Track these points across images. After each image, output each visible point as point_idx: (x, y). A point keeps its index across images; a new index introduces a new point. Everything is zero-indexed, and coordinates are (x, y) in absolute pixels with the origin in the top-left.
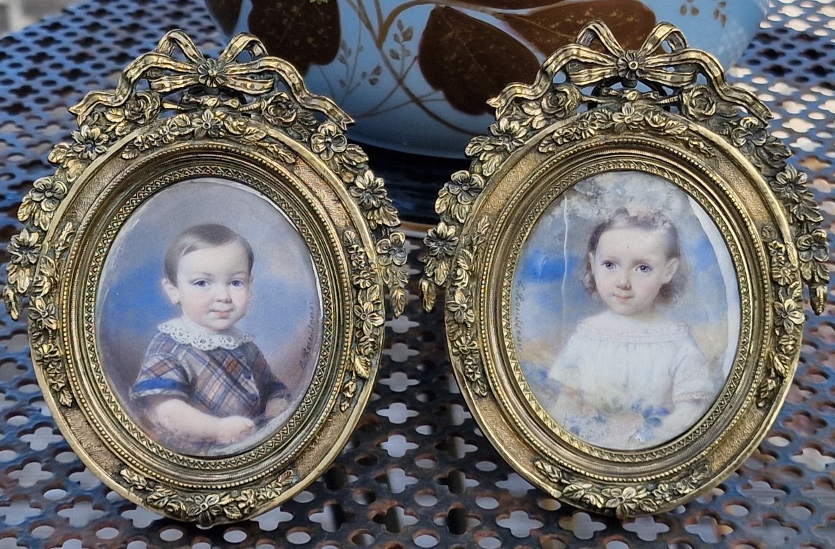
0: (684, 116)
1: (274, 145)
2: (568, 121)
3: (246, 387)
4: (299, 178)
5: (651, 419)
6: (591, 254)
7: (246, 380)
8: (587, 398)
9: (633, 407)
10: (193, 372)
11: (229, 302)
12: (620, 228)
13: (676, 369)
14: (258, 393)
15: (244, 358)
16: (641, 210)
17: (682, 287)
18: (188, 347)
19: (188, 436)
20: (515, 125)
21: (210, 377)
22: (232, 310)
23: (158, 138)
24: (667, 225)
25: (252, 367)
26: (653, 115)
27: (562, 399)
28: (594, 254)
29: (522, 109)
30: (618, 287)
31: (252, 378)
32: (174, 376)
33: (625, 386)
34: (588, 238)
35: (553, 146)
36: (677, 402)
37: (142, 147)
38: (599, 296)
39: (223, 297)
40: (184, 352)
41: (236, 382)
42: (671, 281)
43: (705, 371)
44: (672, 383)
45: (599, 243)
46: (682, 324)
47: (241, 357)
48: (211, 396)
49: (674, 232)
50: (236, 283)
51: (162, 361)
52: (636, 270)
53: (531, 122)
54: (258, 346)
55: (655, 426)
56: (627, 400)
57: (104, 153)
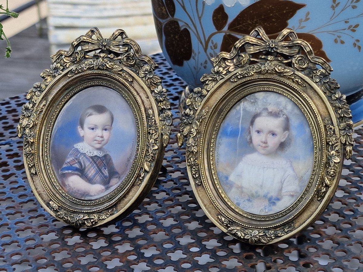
0: (293, 68)
1: (124, 73)
2: (243, 69)
3: (104, 173)
4: (133, 87)
5: (272, 202)
6: (251, 127)
7: (104, 170)
8: (244, 190)
9: (264, 196)
10: (85, 165)
11: (102, 137)
12: (264, 116)
13: (284, 181)
14: (108, 175)
15: (105, 161)
16: (274, 109)
17: (290, 144)
18: (84, 154)
19: (78, 191)
20: (221, 69)
21: (91, 167)
22: (103, 140)
23: (81, 69)
24: (285, 116)
25: (107, 165)
26: (279, 67)
27: (234, 190)
28: (252, 127)
29: (225, 63)
30: (262, 142)
31: (107, 169)
32: (77, 166)
33: (261, 186)
34: (250, 120)
35: (237, 79)
36: (283, 195)
37: (75, 72)
38: (253, 145)
39: (100, 135)
40: (83, 156)
41: (100, 170)
42: (285, 141)
43: (297, 182)
44: (282, 187)
45: (255, 122)
46: (288, 160)
47: (104, 160)
48: (90, 175)
49: (287, 120)
50: (106, 130)
51: (73, 159)
52: (270, 135)
53: (229, 68)
54: (111, 156)
55: (273, 205)
56: (262, 193)
57: (61, 74)
